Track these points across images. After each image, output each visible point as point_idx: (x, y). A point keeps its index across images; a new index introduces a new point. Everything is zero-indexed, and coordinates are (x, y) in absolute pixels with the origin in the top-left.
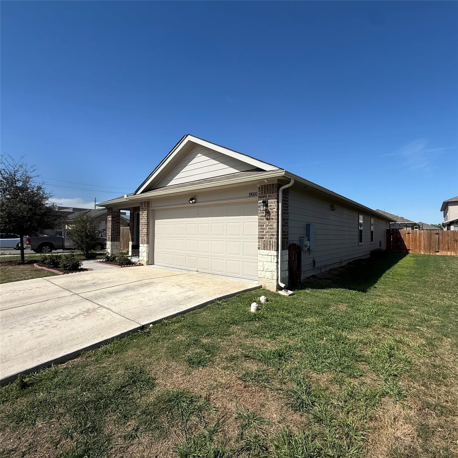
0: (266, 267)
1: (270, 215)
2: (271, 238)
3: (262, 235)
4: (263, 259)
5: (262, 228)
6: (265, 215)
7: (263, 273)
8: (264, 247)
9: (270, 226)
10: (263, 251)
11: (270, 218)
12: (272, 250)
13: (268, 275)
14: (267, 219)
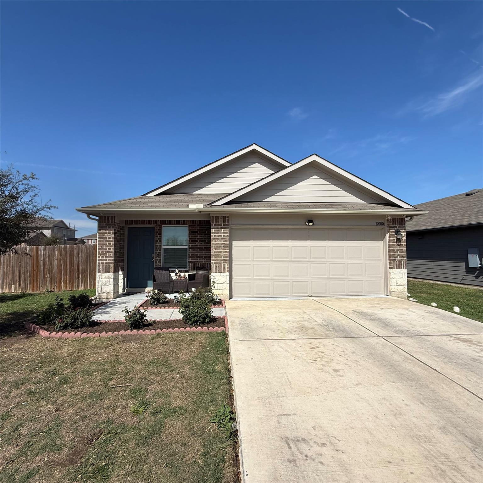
0: (399, 282)
1: (400, 242)
2: (402, 260)
3: (394, 257)
4: (396, 277)
5: (394, 252)
6: (396, 242)
7: (396, 287)
8: (397, 267)
9: (401, 250)
10: (396, 270)
11: (400, 244)
12: (404, 269)
13: (400, 288)
14: (398, 245)
